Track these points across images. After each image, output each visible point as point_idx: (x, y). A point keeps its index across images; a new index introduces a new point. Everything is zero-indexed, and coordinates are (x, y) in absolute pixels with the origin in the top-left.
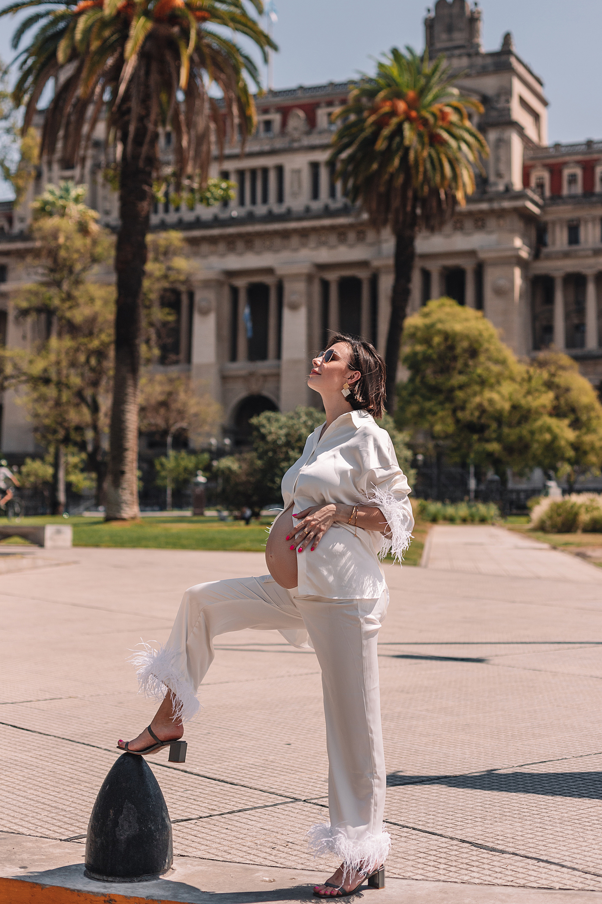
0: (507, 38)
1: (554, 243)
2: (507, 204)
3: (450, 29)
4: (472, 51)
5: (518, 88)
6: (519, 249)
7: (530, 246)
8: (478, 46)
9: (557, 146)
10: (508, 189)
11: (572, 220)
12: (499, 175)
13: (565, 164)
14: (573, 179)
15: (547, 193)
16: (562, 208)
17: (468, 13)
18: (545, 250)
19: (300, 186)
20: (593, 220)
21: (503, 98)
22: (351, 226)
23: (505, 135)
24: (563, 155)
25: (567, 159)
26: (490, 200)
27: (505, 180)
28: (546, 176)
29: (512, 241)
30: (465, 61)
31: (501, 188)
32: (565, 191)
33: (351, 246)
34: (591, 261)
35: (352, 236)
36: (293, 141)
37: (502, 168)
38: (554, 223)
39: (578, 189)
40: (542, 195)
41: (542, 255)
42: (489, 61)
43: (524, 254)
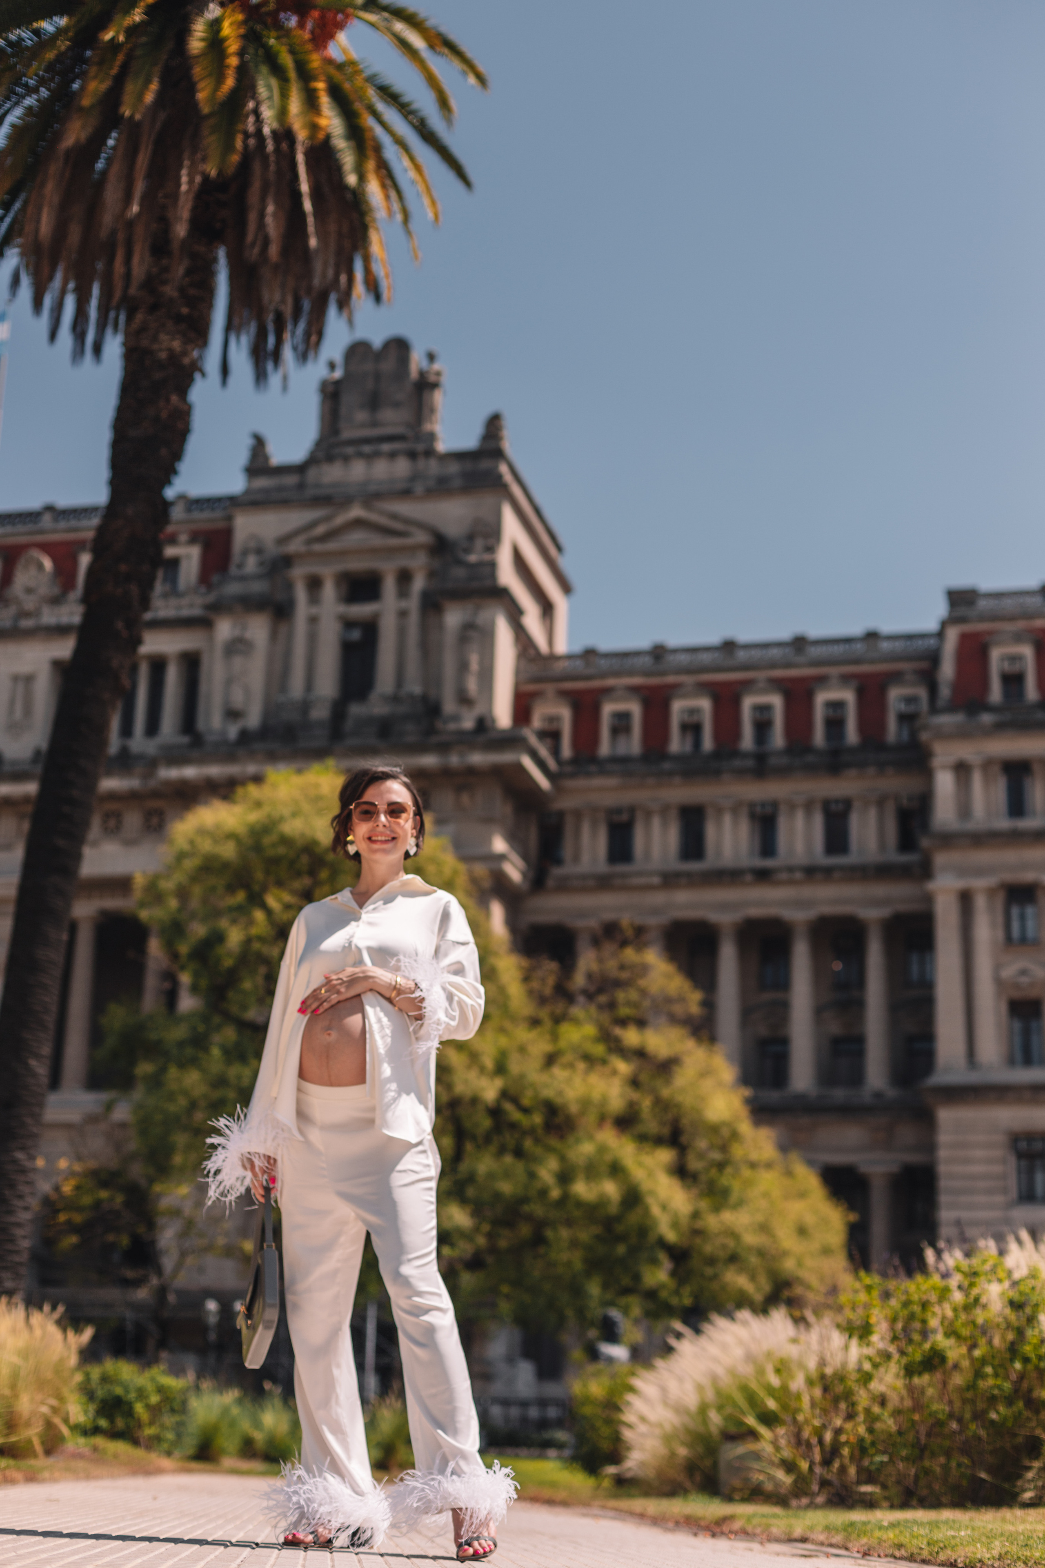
0: (494, 425)
1: (576, 858)
2: (478, 758)
3: (374, 402)
4: (420, 447)
5: (511, 528)
6: (502, 857)
7: (525, 857)
8: (432, 437)
9: (590, 654)
10: (484, 724)
11: (619, 811)
12: (465, 700)
13: (607, 692)
14: (621, 724)
15: (567, 751)
16: (597, 782)
17: (414, 373)
18: (557, 871)
19: (28, 710)
20: (664, 810)
21: (479, 543)
22: (133, 797)
23: (482, 617)
24: (603, 675)
25: (610, 682)
26: (443, 748)
27: (479, 710)
28: (565, 713)
29: (489, 842)
30: (402, 467)
31: (468, 724)
32: (605, 749)
33: (129, 843)
34: (659, 898)
35: (133, 820)
36: (24, 614)
37: (472, 685)
38: (578, 814)
39: (634, 744)
40: (556, 751)
41: (550, 883)
42: (453, 468)
43: (514, 872)
